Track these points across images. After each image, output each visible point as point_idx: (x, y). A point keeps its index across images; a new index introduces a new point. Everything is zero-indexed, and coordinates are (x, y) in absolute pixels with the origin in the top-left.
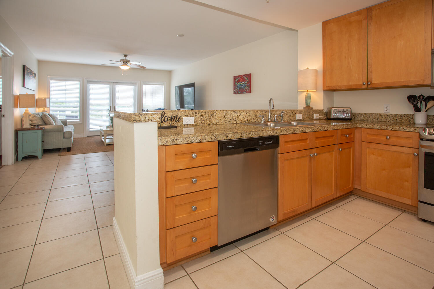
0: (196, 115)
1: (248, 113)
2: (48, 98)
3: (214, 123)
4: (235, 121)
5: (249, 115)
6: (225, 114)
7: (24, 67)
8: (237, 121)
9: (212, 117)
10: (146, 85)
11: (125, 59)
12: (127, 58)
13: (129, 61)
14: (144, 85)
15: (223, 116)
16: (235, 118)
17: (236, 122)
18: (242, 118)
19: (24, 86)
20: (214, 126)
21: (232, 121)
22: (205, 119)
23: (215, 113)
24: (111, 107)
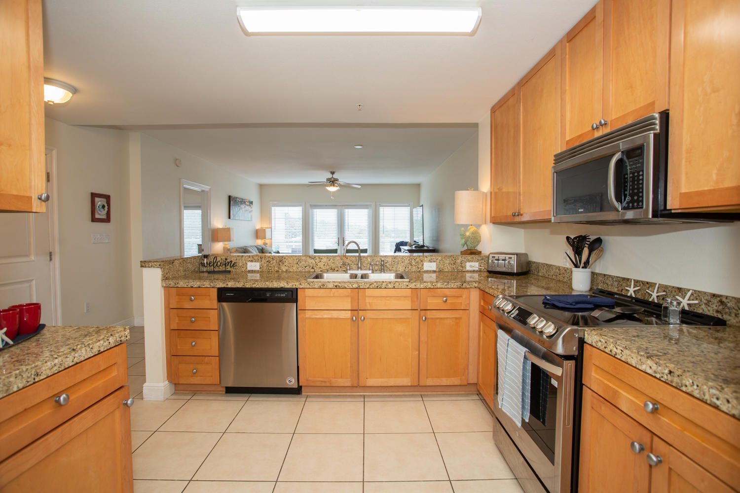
0: (262, 261)
1: (331, 260)
2: (268, 228)
3: (284, 270)
4: (313, 268)
5: (333, 261)
6: (298, 260)
7: (230, 197)
8: (315, 268)
9: (280, 263)
10: (384, 208)
11: (332, 177)
12: (335, 176)
13: (337, 180)
14: (380, 208)
15: (296, 262)
16: (311, 265)
17: (313, 270)
18: (322, 265)
19: (229, 218)
20: (285, 273)
21: (307, 269)
22: (272, 266)
23: (285, 258)
24: (339, 238)
